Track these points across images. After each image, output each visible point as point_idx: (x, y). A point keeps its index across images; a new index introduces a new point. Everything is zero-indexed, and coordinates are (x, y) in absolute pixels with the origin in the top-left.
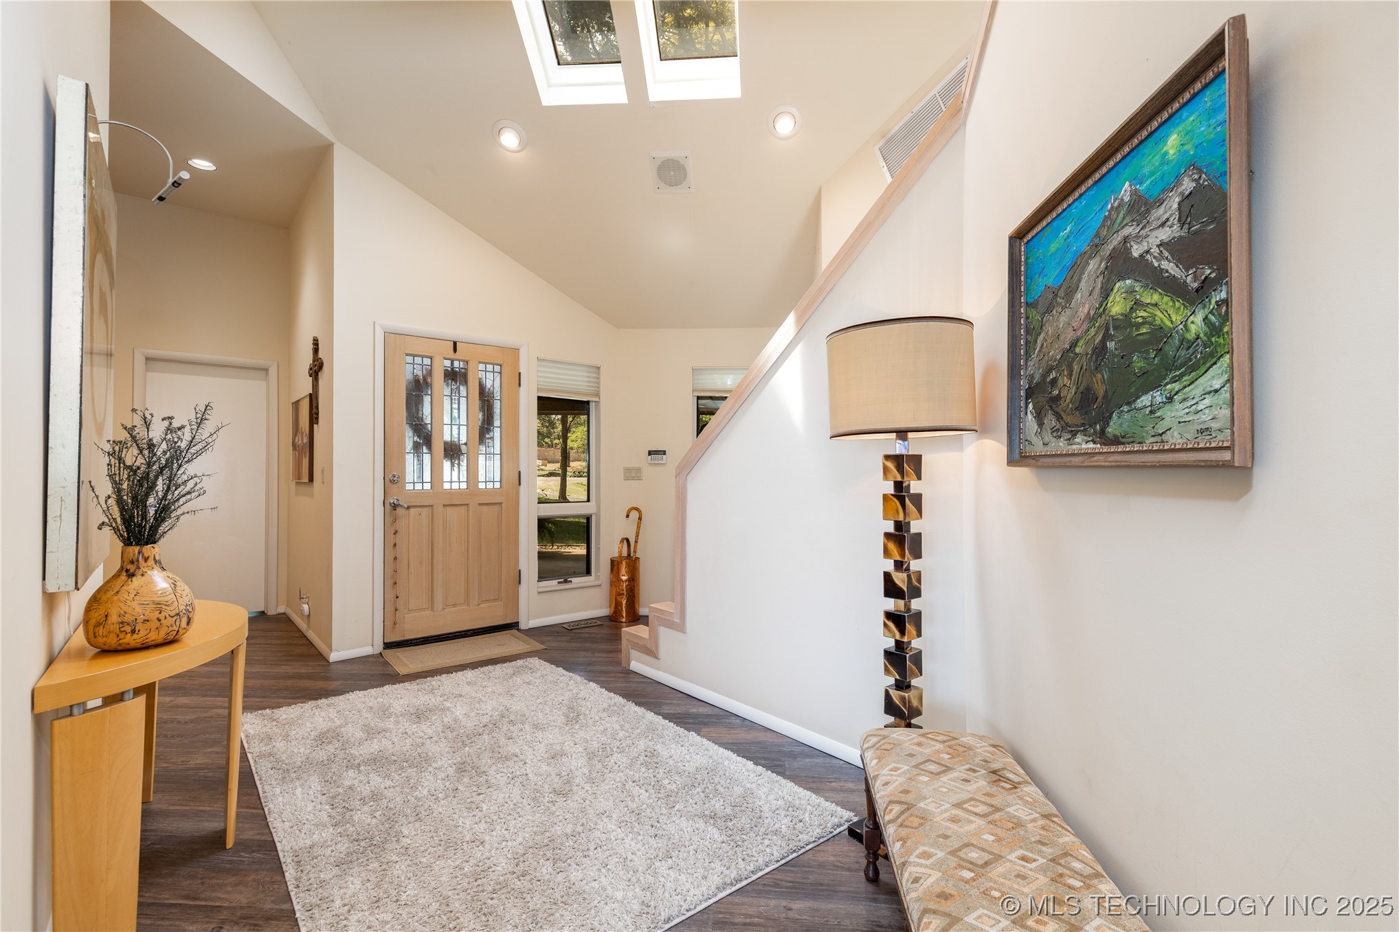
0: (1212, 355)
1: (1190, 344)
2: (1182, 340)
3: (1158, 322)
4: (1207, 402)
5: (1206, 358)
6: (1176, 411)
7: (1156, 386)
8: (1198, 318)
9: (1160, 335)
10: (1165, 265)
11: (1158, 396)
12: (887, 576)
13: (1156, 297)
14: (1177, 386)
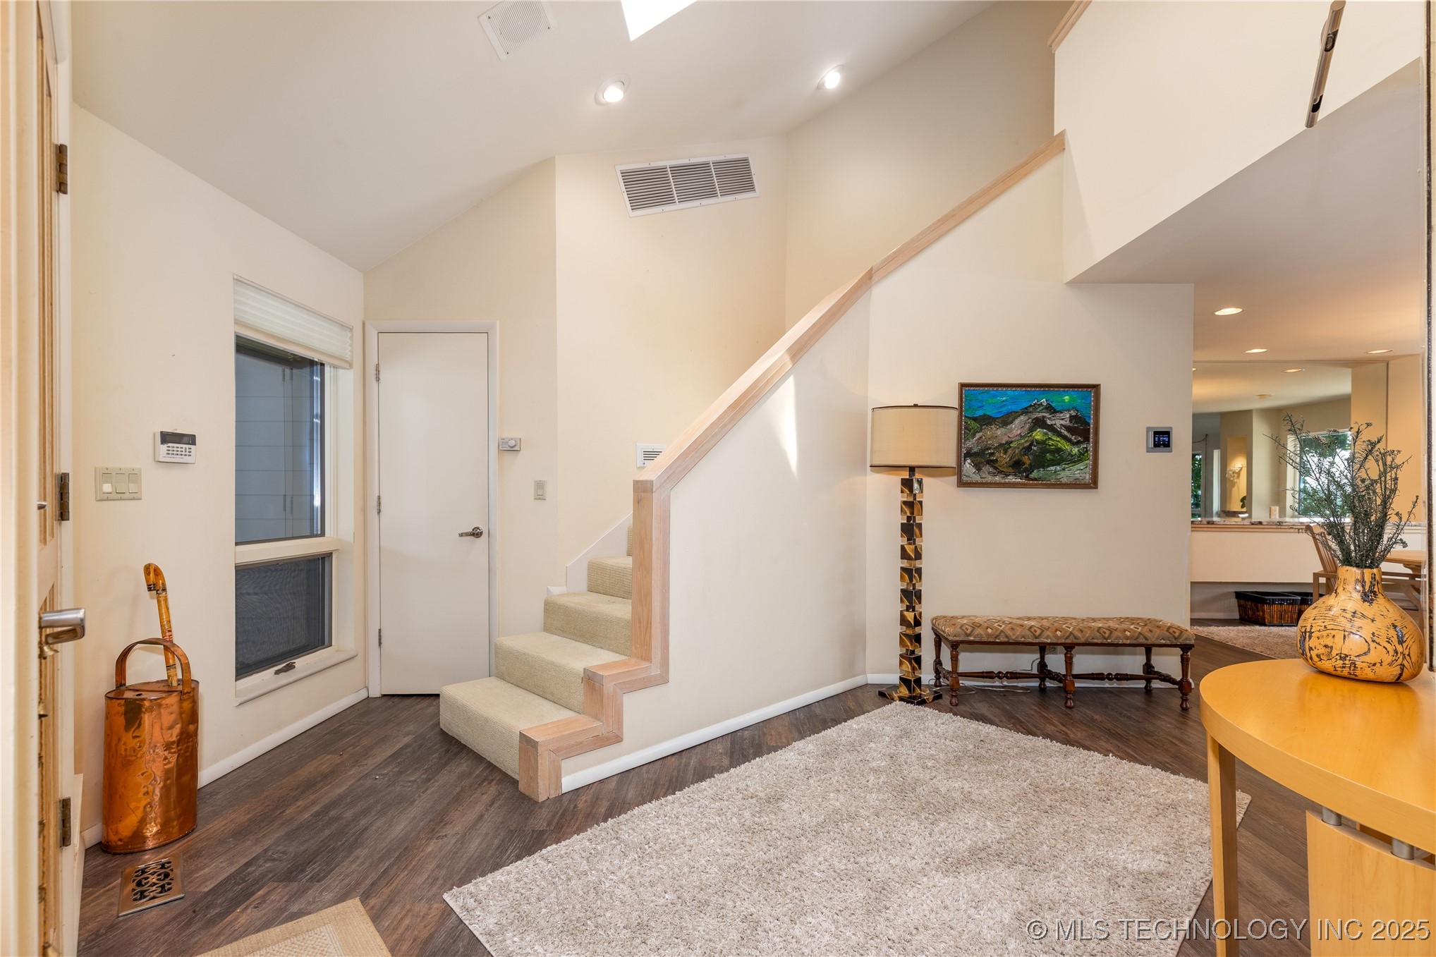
0: (1080, 460)
1: (1072, 456)
2: (1070, 454)
3: (1059, 446)
4: (1078, 472)
5: (1078, 461)
6: (1067, 473)
7: (1058, 464)
8: (1076, 450)
9: (1059, 450)
10: (1062, 431)
11: (1058, 468)
12: (903, 547)
13: (1058, 439)
14: (1067, 466)
